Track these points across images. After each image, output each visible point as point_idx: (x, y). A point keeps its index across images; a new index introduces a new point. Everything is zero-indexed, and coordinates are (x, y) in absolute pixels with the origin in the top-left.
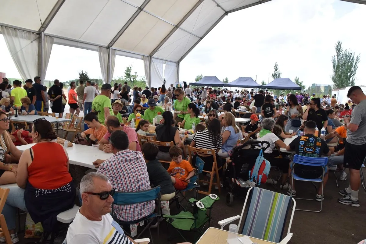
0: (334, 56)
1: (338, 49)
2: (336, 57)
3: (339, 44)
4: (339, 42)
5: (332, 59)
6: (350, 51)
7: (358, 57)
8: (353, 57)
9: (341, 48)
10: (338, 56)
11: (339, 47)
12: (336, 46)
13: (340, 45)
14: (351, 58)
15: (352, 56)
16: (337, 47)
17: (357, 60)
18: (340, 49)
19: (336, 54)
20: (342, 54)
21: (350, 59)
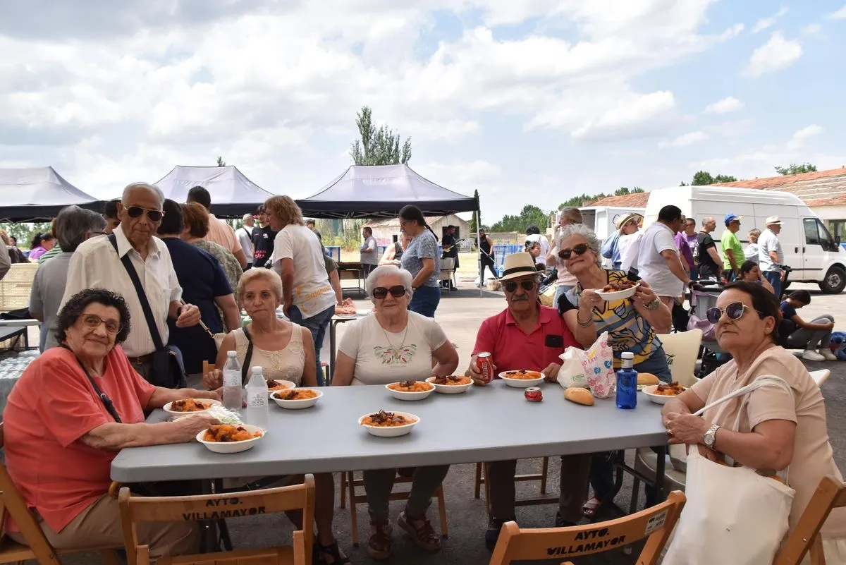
0: (357, 144)
1: (365, 126)
2: (361, 145)
3: (365, 114)
4: (366, 109)
5: (350, 150)
6: (389, 133)
7: (407, 146)
8: (397, 145)
9: (370, 123)
10: (365, 144)
11: (367, 122)
12: (359, 119)
13: (369, 117)
14: (394, 148)
15: (394, 142)
16: (362, 120)
17: (406, 152)
18: (368, 126)
19: (360, 138)
20: (373, 137)
21: (390, 149)
